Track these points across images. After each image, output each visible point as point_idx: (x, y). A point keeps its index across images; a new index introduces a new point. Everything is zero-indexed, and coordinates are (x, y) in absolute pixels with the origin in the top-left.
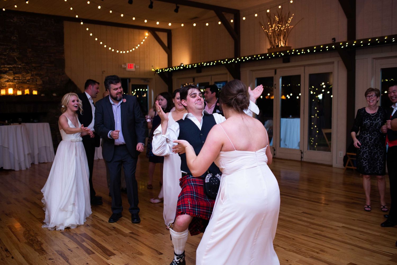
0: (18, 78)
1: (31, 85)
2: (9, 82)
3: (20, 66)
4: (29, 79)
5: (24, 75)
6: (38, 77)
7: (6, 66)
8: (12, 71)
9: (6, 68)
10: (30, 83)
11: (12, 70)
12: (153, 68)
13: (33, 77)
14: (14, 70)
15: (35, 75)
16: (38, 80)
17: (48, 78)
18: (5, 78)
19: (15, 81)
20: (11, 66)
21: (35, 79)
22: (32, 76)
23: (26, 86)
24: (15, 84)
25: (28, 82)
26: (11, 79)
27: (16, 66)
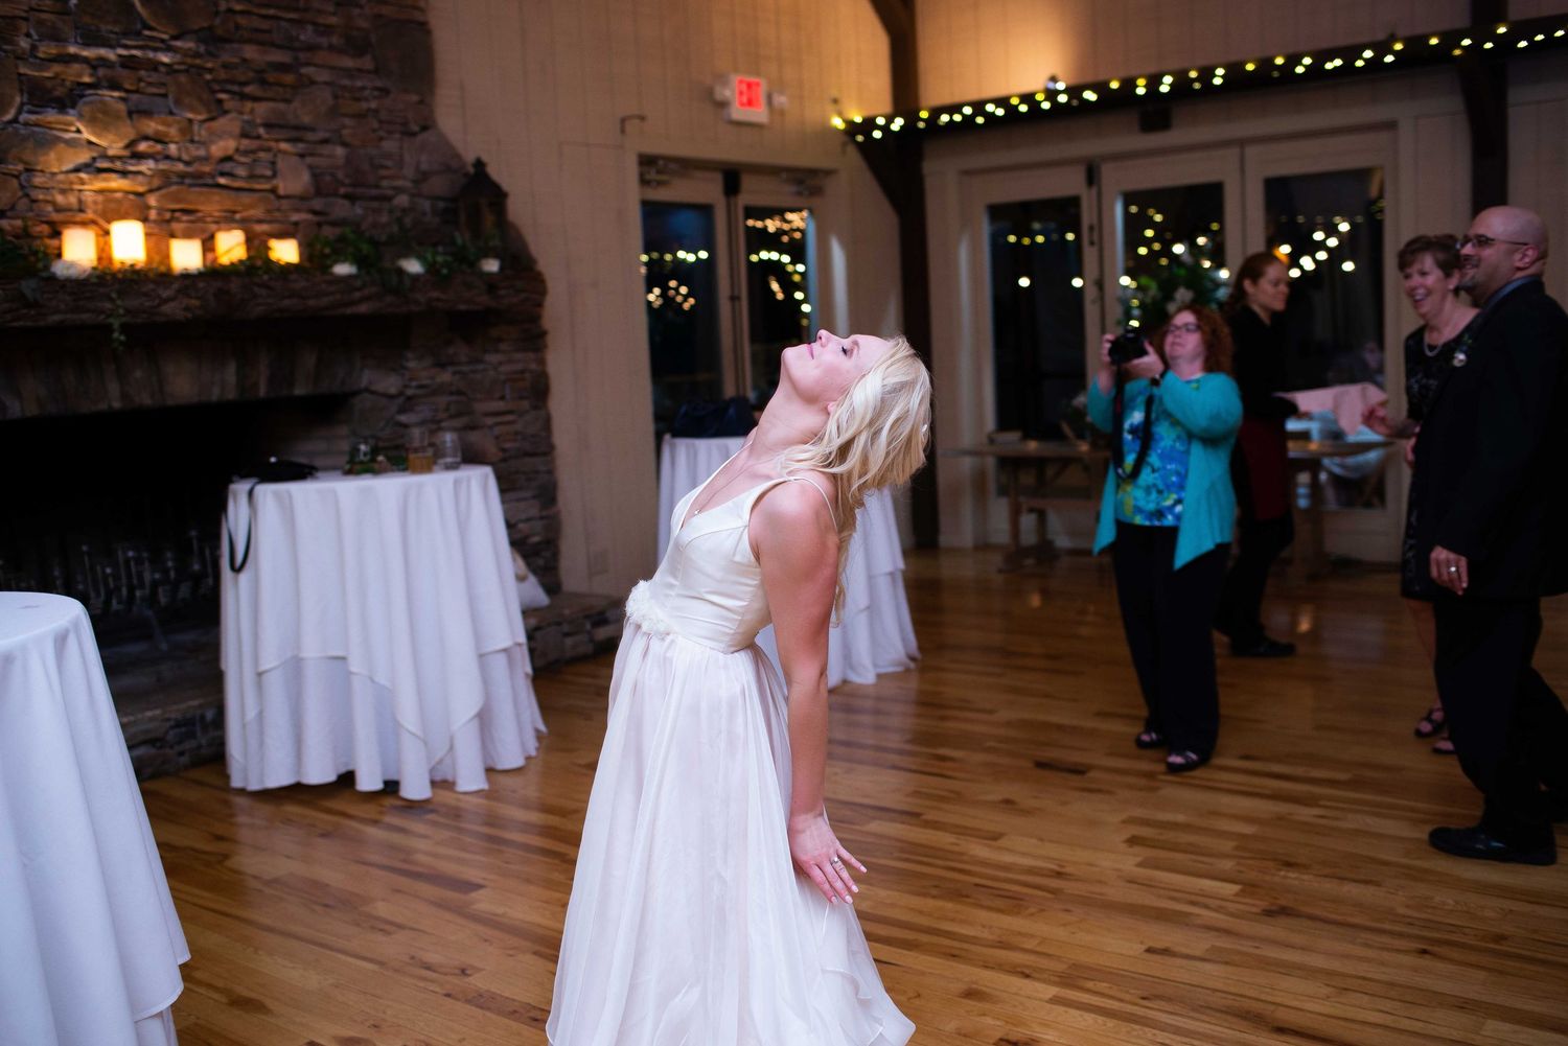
0: (159, 147)
1: (246, 198)
2: (105, 175)
3: (165, 59)
4: (228, 159)
5: (196, 127)
6: (284, 146)
7: (72, 50)
8: (116, 94)
9: (76, 67)
10: (237, 184)
11: (114, 86)
12: (840, 114)
13: (253, 144)
14: (127, 78)
15: (261, 131)
16: (281, 164)
17: (340, 151)
18: (71, 143)
19: (143, 168)
20: (110, 55)
21: (262, 155)
22: (244, 135)
23: (212, 205)
24: (141, 189)
25: (222, 181)
26: (111, 152)
27: (134, 52)
